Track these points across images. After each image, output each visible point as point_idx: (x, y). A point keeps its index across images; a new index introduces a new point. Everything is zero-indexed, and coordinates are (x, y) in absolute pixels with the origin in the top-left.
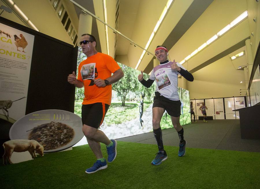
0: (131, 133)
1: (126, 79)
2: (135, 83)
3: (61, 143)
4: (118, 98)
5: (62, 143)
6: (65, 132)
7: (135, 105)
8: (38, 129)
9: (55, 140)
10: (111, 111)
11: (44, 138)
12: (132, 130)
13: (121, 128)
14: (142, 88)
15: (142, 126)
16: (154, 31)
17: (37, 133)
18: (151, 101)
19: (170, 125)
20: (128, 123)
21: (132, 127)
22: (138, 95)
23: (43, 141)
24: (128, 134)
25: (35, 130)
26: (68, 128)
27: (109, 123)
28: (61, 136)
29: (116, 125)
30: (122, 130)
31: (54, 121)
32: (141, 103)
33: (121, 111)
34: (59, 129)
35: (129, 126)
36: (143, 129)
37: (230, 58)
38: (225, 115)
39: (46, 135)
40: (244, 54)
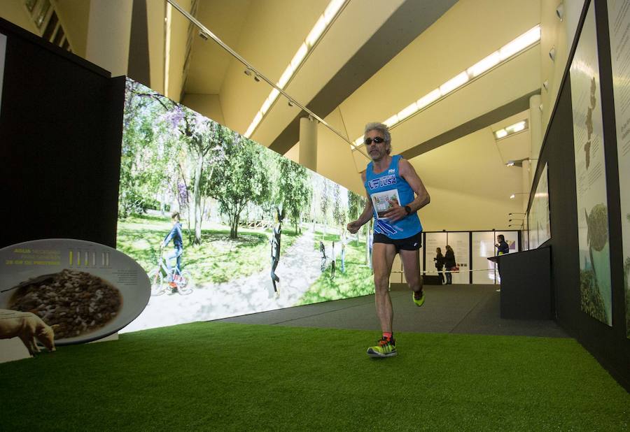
0: (250, 306)
1: (242, 170)
2: (262, 181)
3: (90, 322)
4: (222, 218)
5: (93, 323)
6: (98, 298)
7: (262, 238)
8: (31, 288)
9: (75, 316)
10: (205, 251)
11: (46, 310)
12: (253, 301)
13: (227, 293)
14: (278, 197)
15: (276, 291)
16: (307, 41)
17: (28, 295)
18: (298, 230)
19: (341, 292)
20: (243, 282)
21: (253, 291)
22: (268, 213)
23: (46, 316)
24: (243, 308)
25: (23, 289)
26: (106, 287)
27: (200, 279)
28: (89, 306)
29: (215, 286)
30: (228, 299)
31: (72, 269)
32: (276, 233)
33: (227, 251)
34: (84, 287)
35: (246, 290)
36: (277, 298)
37: (494, 133)
38: (471, 273)
39: (53, 303)
40: (526, 128)
